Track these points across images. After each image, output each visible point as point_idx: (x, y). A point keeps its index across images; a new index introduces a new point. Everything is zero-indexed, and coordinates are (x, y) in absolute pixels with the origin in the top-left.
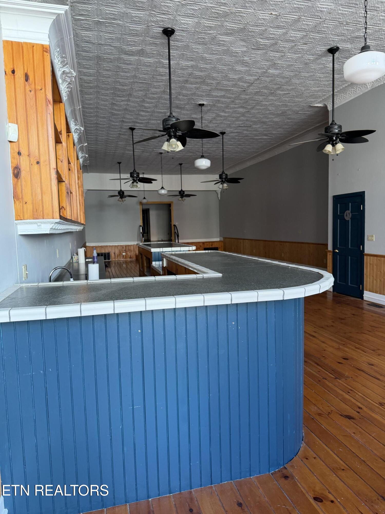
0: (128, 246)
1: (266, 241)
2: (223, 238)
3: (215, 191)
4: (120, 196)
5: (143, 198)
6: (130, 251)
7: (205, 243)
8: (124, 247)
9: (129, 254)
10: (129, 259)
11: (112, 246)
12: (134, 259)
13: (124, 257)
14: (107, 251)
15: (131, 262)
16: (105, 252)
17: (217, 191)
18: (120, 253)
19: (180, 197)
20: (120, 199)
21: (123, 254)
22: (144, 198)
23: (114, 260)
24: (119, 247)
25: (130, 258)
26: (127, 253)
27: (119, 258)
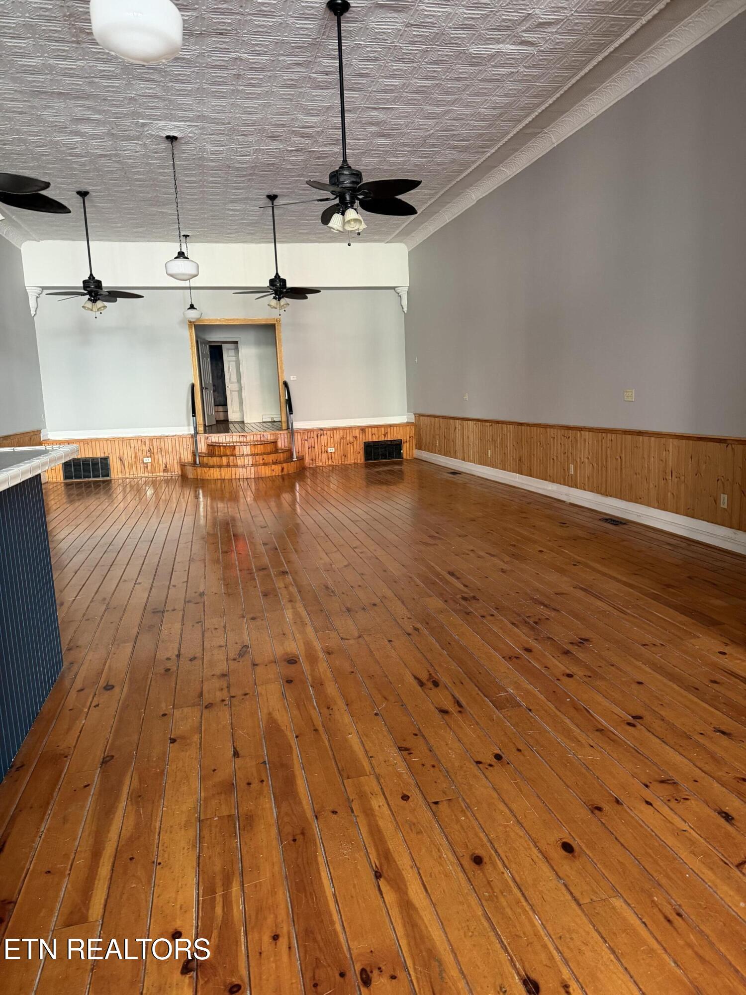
0: (159, 438)
1: (521, 424)
2: (415, 414)
3: (394, 288)
4: (90, 293)
5: (189, 307)
6: (163, 453)
7: (367, 430)
8: (147, 441)
9: (162, 461)
10: (162, 474)
11: (114, 439)
12: (177, 471)
13: (149, 468)
14: (99, 454)
15: (167, 482)
16: (95, 456)
17: (398, 290)
18: (136, 457)
19: (274, 298)
20: (89, 305)
21: (146, 460)
22: (192, 307)
23: (120, 476)
24: (132, 441)
25: (166, 470)
26: (156, 456)
27: (135, 473)
